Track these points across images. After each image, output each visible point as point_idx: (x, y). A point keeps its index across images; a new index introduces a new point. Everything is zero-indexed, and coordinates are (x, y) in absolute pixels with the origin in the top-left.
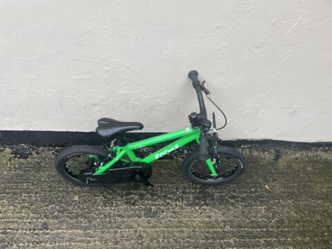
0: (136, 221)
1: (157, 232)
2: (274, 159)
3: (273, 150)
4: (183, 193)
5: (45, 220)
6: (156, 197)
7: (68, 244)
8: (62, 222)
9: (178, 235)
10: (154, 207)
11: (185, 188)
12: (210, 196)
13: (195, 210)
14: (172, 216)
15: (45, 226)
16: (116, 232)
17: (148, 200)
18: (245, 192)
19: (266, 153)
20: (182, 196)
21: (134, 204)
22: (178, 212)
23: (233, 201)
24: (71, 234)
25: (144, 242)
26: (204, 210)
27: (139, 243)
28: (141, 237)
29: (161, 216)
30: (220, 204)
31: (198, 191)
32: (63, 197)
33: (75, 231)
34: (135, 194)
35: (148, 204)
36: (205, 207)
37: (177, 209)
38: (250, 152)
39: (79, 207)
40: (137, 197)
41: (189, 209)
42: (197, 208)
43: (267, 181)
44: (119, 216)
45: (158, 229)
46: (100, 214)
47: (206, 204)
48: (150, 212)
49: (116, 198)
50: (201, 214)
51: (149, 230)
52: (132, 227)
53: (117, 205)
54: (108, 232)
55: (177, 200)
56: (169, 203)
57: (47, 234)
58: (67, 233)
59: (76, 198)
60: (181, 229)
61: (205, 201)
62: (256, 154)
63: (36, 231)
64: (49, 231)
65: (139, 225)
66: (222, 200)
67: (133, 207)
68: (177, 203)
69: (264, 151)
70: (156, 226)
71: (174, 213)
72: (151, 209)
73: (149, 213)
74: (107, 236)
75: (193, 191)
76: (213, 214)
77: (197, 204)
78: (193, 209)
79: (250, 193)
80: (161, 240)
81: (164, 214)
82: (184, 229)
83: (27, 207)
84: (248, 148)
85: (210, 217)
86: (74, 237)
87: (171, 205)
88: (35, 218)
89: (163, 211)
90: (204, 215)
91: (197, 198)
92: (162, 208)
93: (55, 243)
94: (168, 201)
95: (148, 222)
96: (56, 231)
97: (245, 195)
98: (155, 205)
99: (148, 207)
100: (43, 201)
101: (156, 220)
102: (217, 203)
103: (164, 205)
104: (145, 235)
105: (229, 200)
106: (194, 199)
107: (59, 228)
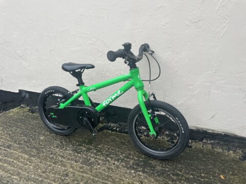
0: (72, 164)
1: (83, 177)
2: (240, 159)
3: (240, 151)
4: (125, 157)
5: (12, 143)
6: (100, 153)
7: (12, 160)
8: (22, 148)
10: (93, 159)
11: (130, 154)
12: (151, 167)
13: (130, 172)
14: (104, 170)
15: (9, 147)
16: (50, 166)
17: (92, 153)
18: (192, 174)
19: (231, 152)
20: (123, 159)
21: (78, 153)
22: (112, 169)
23: (175, 178)
24: (20, 156)
25: (67, 179)
26: (139, 175)
27: (61, 179)
28: (67, 175)
29: (95, 167)
30: (159, 176)
31: (141, 159)
32: (35, 135)
33: (23, 155)
34: (85, 147)
37: (113, 167)
38: (212, 148)
39: (39, 143)
40: (85, 149)
41: (123, 170)
42: (133, 171)
43: (224, 173)
44: (62, 156)
45: (85, 175)
46: (49, 151)
47: (144, 172)
48: (88, 161)
49: (69, 145)
50: (134, 177)
51: (77, 173)
52: (65, 166)
53: (66, 149)
54: (45, 163)
55: (118, 160)
56: (108, 161)
57: (6, 151)
58: (18, 153)
59: (42, 138)
61: (144, 168)
62: (219, 150)
64: (8, 149)
65: (72, 167)
66: (163, 173)
67: (76, 154)
68: (116, 162)
69: (229, 150)
70: (86, 173)
71: (109, 168)
72: (90, 160)
73: (86, 162)
74: (42, 165)
75: (136, 158)
76: (146, 181)
77: (134, 169)
78: (128, 171)
79: (198, 177)
81: (99, 166)
83: (9, 135)
84: (211, 144)
86: (20, 158)
87: (109, 162)
88: (8, 141)
89: (99, 164)
90: (136, 178)
91: (138, 165)
92: (100, 161)
93: (5, 157)
94: (108, 159)
95: (81, 168)
96: (12, 151)
97: (191, 176)
98: (95, 158)
99: (89, 157)
100: (21, 134)
101: (88, 168)
102: (156, 174)
103: (103, 160)
104: (71, 175)
105: (171, 175)
106: (133, 164)
107: (15, 150)
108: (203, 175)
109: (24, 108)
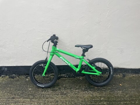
0: (56, 97)
1: (66, 100)
2: (122, 77)
3: (121, 74)
5: (14, 96)
6: (66, 89)
9: (76, 101)
11: (80, 85)
12: (93, 88)
13: (85, 93)
14: (73, 95)
15: (13, 98)
17: (62, 89)
18: (110, 87)
19: (118, 75)
20: (79, 88)
21: (56, 91)
22: (77, 93)
23: (104, 90)
24: (24, 101)
27: (56, 104)
28: (57, 102)
29: (69, 95)
30: (98, 91)
31: (86, 86)
32: (24, 89)
33: (26, 100)
34: (57, 88)
35: (62, 91)
36: (90, 92)
39: (31, 92)
41: (82, 92)
42: (86, 92)
43: (120, 83)
44: (48, 95)
45: (66, 99)
46: (39, 94)
49: (48, 89)
50: (88, 94)
51: (62, 100)
52: (53, 98)
53: (48, 91)
54: (42, 100)
55: (77, 89)
56: (73, 91)
58: (22, 100)
59: (30, 89)
60: (78, 99)
61: (90, 89)
63: (9, 100)
64: (14, 100)
66: (99, 89)
67: (55, 92)
68: (77, 90)
69: (117, 75)
70: (66, 98)
71: (75, 94)
73: (62, 94)
75: (84, 86)
78: (84, 92)
79: (112, 87)
80: (67, 103)
82: (80, 99)
83: (8, 92)
85: (93, 95)
88: (10, 95)
89: (69, 93)
90: (90, 94)
91: (86, 89)
92: (69, 92)
93: (16, 103)
94: (72, 90)
95: (62, 97)
96: (17, 100)
98: (66, 91)
99: (62, 92)
100: (15, 90)
101: (66, 96)
102: (96, 90)
103: (70, 91)
104: (59, 101)
105: (102, 89)
106: (85, 89)
107: (19, 99)
108: (114, 86)
109: (5, 77)
